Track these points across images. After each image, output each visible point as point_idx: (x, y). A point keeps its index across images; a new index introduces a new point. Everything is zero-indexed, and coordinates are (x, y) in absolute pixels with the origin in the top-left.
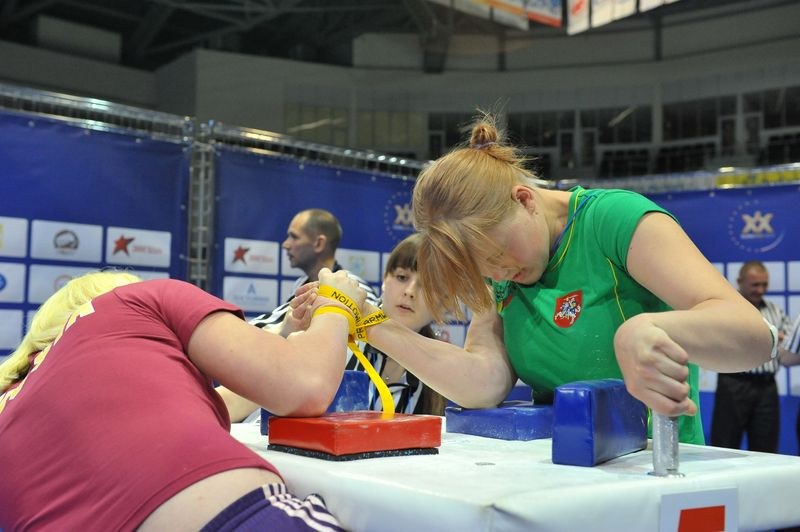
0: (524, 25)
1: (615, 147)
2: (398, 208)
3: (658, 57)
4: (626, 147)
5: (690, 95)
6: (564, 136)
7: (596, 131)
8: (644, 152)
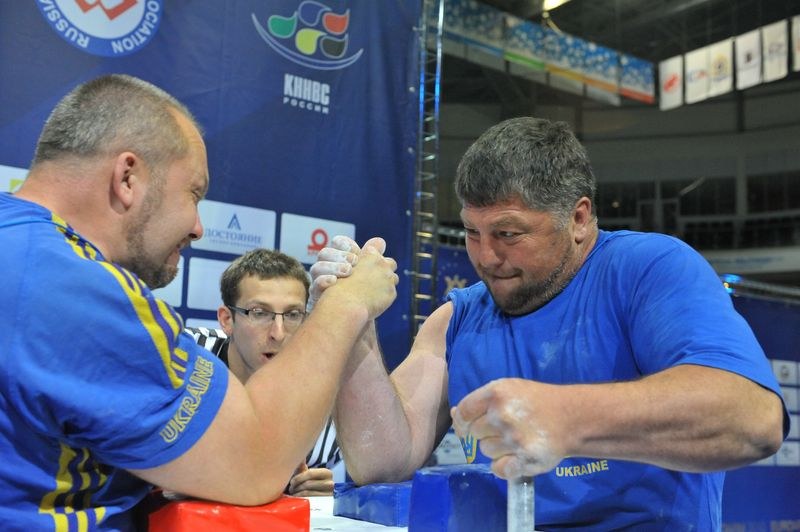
0: (616, 101)
1: (697, 219)
2: (448, 279)
3: (741, 128)
4: (709, 219)
5: (774, 167)
6: (643, 207)
7: (676, 201)
8: (729, 224)
